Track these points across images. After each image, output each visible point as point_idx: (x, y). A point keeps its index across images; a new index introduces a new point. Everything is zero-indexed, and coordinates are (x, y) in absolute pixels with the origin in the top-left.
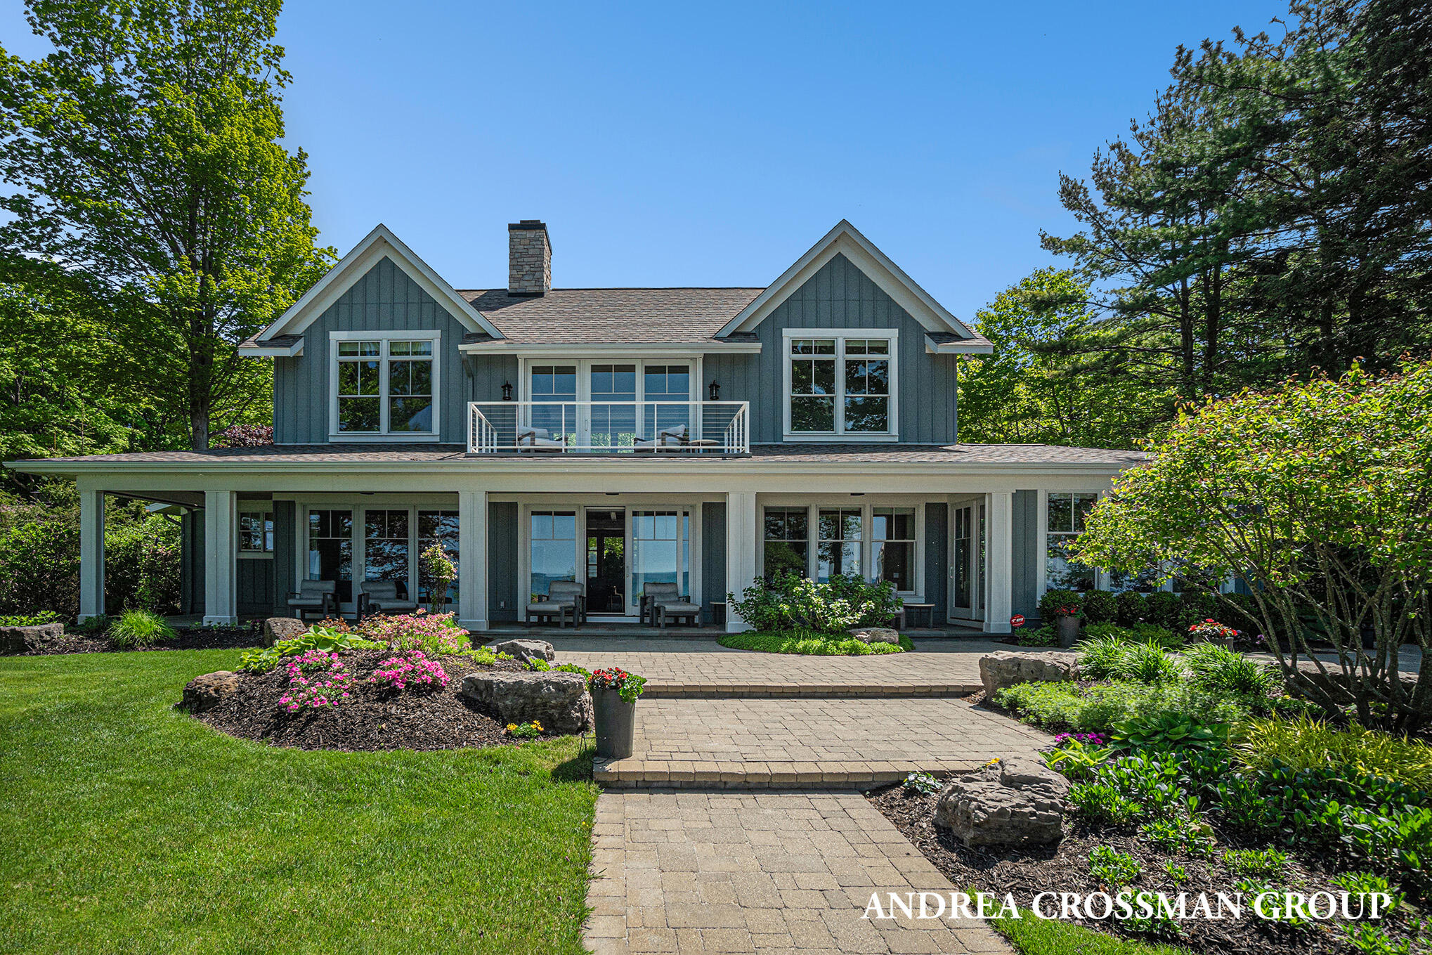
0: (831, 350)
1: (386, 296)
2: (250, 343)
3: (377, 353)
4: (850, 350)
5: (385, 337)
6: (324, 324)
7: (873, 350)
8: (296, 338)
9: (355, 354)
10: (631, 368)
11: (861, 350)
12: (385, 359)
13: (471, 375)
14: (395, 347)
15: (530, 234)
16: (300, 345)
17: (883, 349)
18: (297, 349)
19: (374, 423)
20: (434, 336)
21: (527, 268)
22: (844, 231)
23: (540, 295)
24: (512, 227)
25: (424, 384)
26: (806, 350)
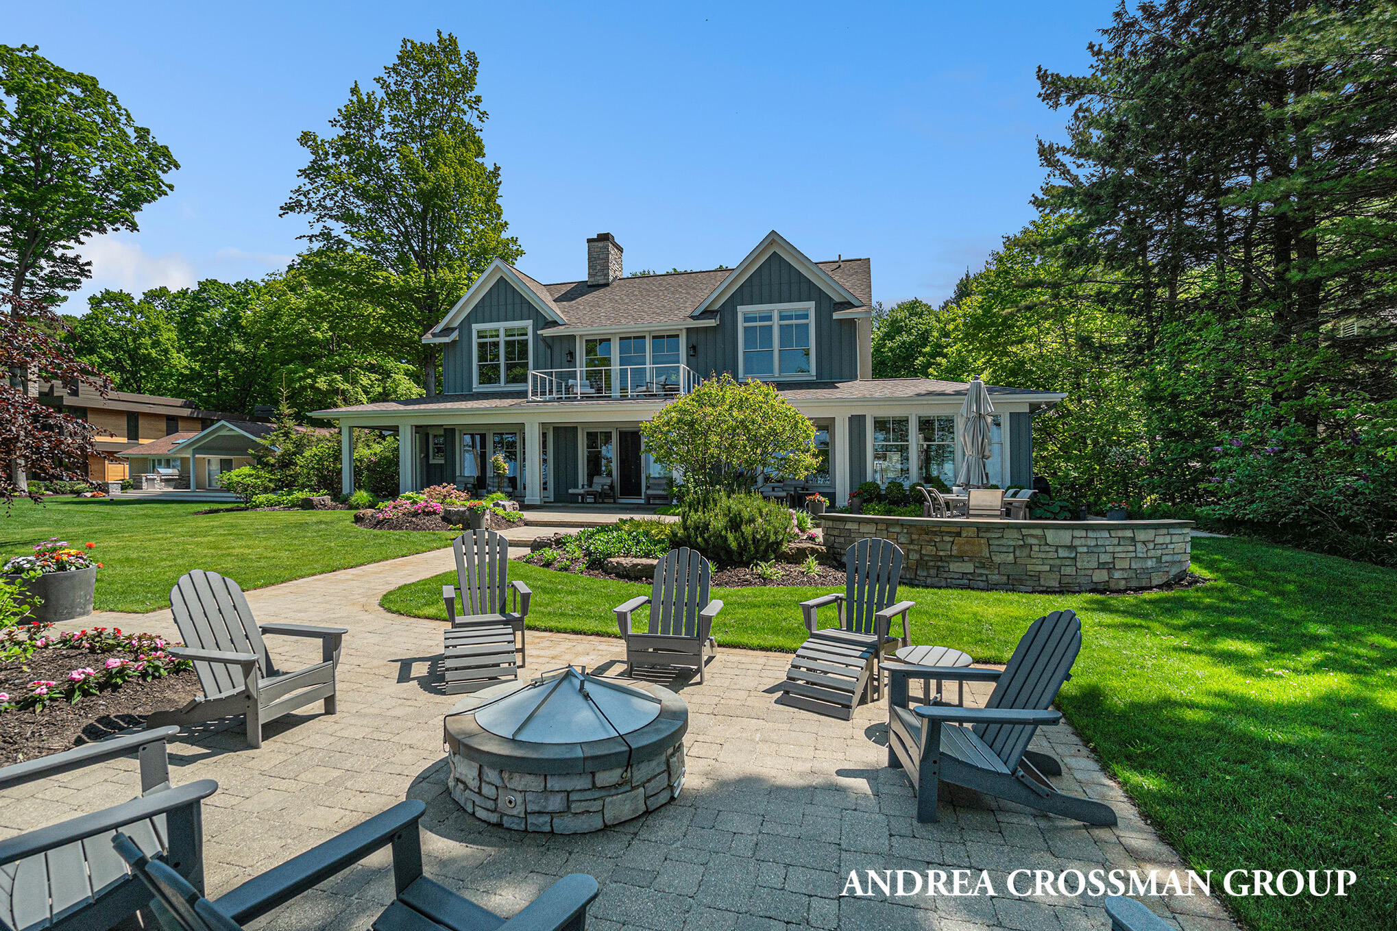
0: (769, 318)
1: (502, 301)
2: (429, 335)
3: (498, 336)
4: (782, 318)
5: (502, 326)
6: (470, 320)
7: (798, 317)
8: (453, 329)
9: (486, 337)
10: (644, 337)
11: (790, 318)
12: (502, 339)
13: (550, 347)
14: (509, 332)
15: (600, 244)
16: (457, 332)
17: (806, 316)
18: (455, 335)
19: (497, 380)
20: (528, 324)
21: (599, 267)
22: (773, 238)
23: (607, 285)
24: (589, 241)
25: (524, 353)
26: (753, 319)
